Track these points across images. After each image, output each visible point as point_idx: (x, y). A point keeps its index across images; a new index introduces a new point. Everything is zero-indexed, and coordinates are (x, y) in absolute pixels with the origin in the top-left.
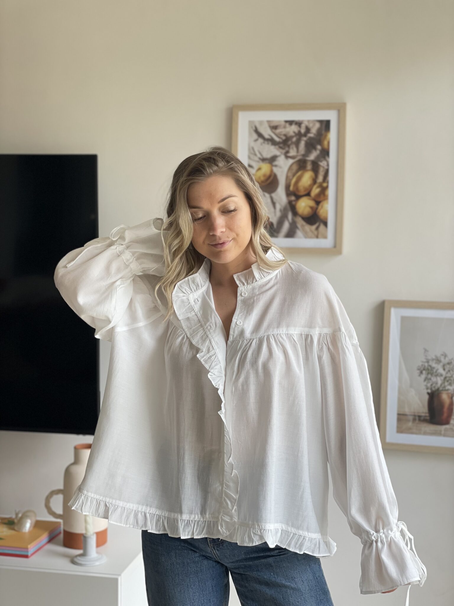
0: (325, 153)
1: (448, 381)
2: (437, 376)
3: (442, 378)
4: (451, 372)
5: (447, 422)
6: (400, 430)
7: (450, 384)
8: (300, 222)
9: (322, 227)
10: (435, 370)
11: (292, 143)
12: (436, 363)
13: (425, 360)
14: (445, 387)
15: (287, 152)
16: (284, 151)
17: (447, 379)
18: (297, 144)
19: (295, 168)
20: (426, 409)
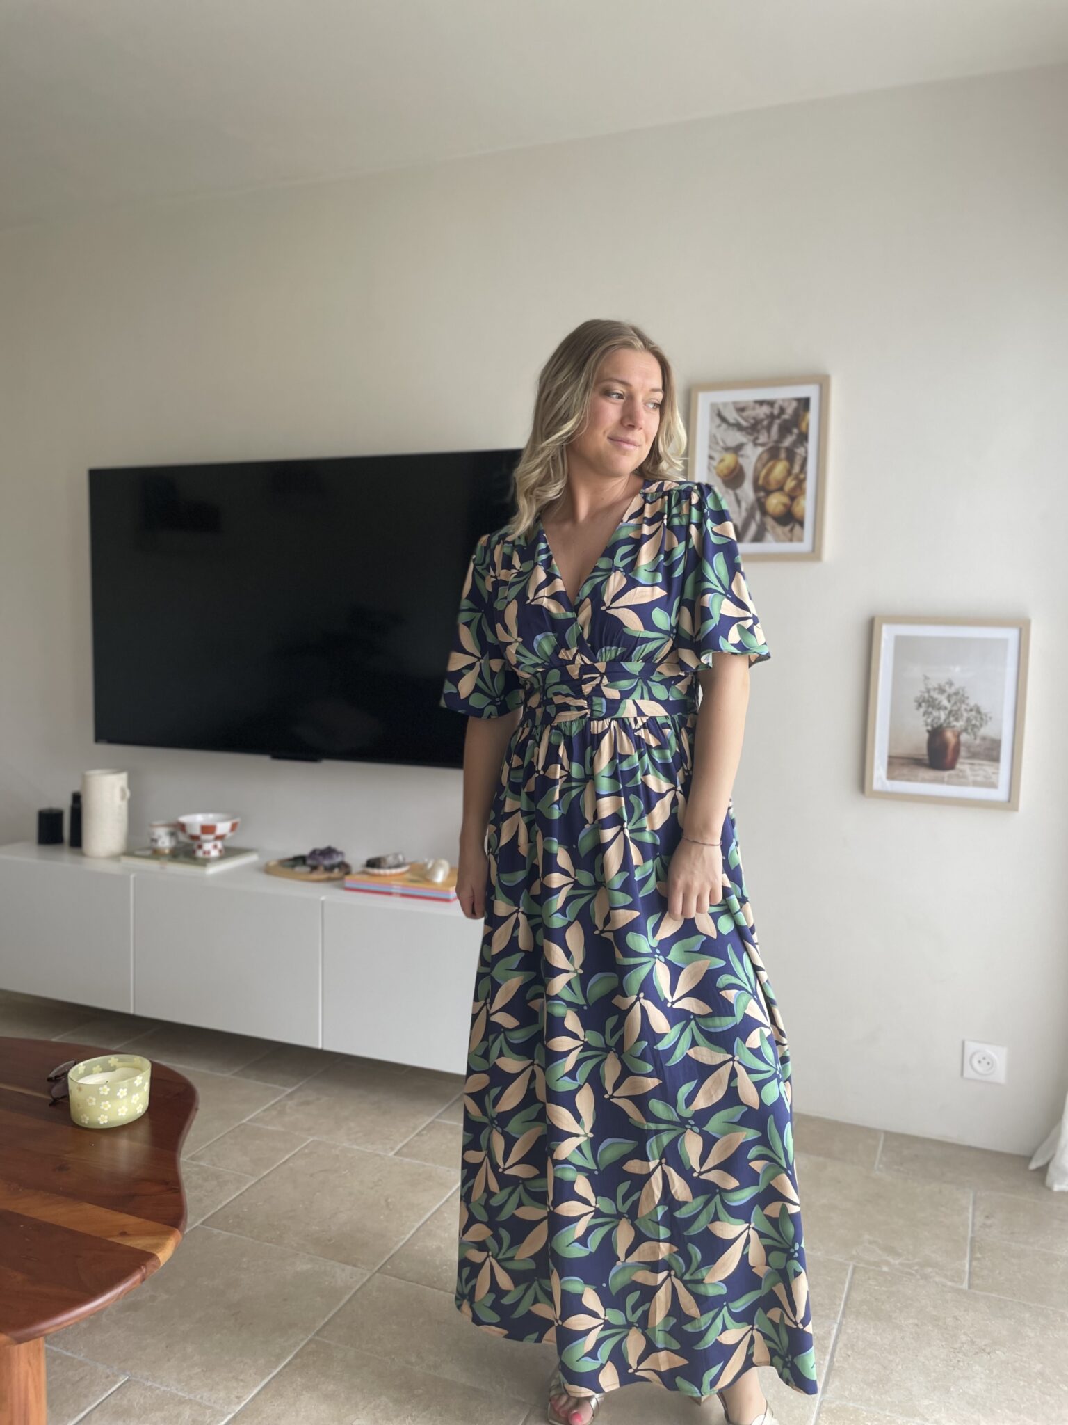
0: (803, 438)
1: (953, 716)
2: (940, 708)
3: (947, 712)
4: (958, 704)
5: (951, 767)
6: (891, 776)
7: (957, 720)
8: (770, 522)
9: (797, 528)
10: (937, 702)
11: (763, 427)
12: (939, 693)
13: (923, 689)
14: (949, 723)
15: (757, 438)
16: (752, 438)
17: (954, 713)
18: (769, 428)
19: (765, 457)
20: (924, 751)
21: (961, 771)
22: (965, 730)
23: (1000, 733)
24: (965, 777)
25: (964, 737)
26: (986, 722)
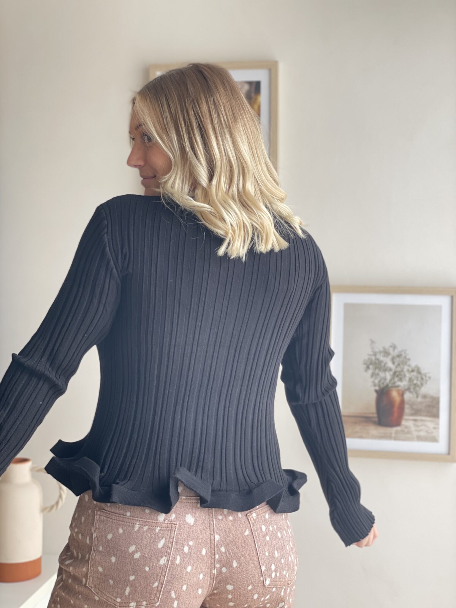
1: (397, 376)
2: (386, 369)
3: (392, 373)
4: (401, 366)
5: (397, 423)
7: (401, 380)
10: (383, 364)
12: (384, 356)
13: (371, 353)
14: (394, 383)
17: (397, 373)
20: (373, 409)
21: (406, 427)
22: (408, 389)
23: (439, 391)
24: (409, 432)
25: (407, 396)
26: (427, 381)
